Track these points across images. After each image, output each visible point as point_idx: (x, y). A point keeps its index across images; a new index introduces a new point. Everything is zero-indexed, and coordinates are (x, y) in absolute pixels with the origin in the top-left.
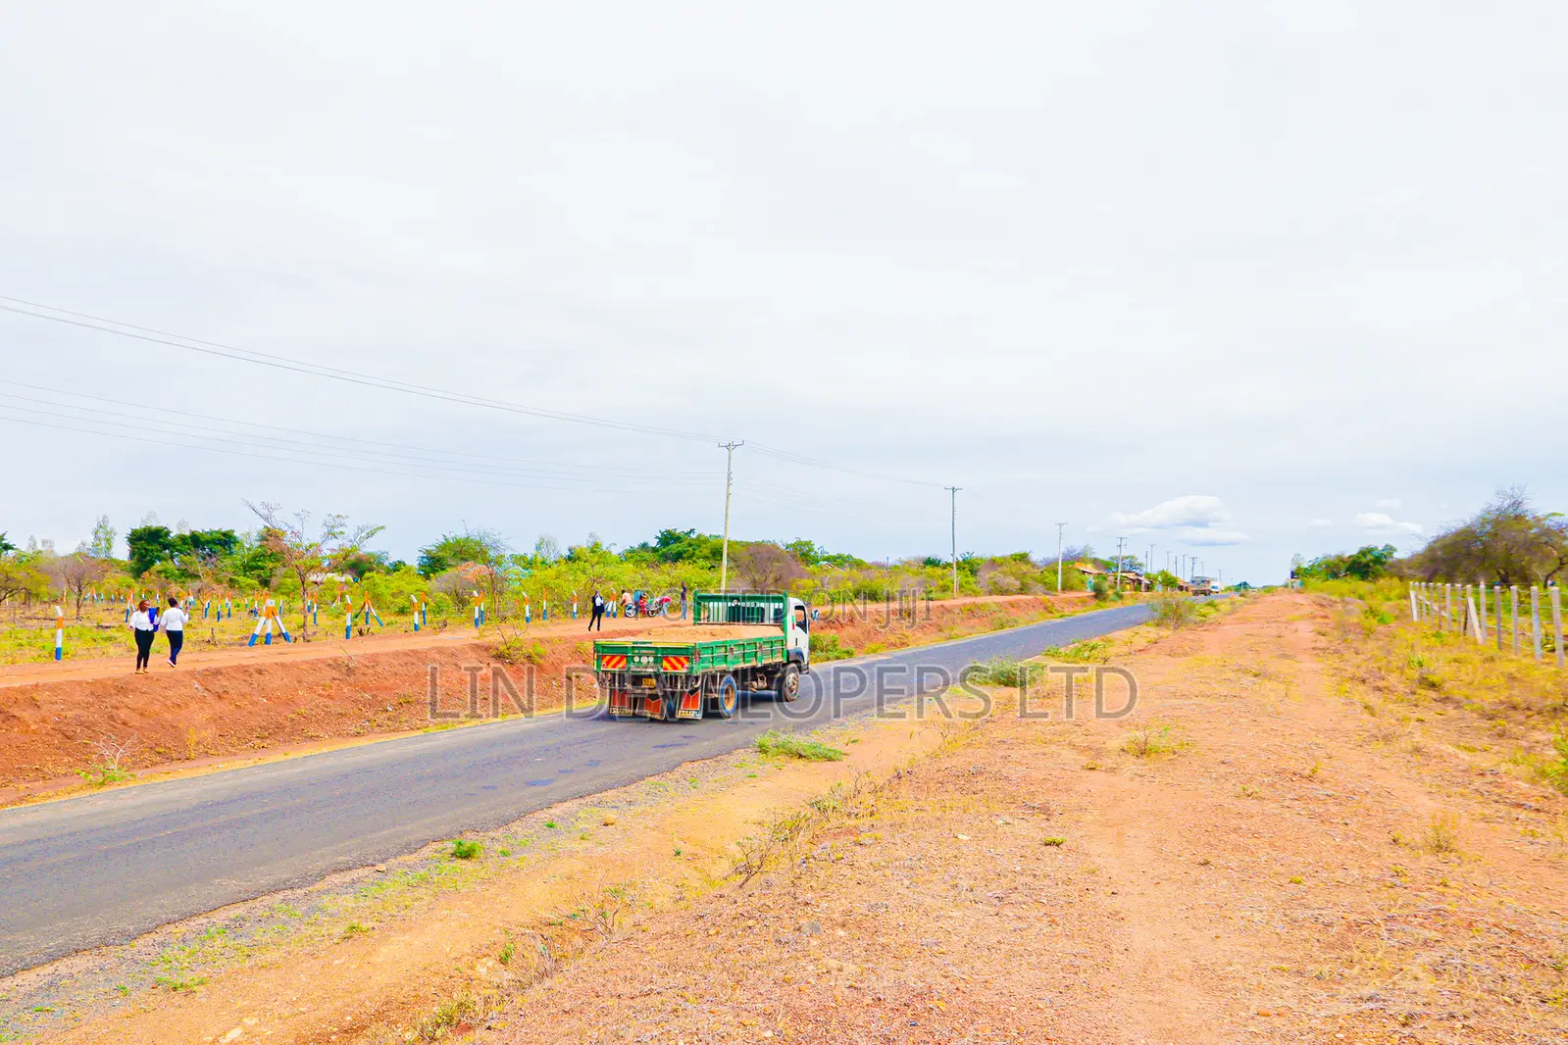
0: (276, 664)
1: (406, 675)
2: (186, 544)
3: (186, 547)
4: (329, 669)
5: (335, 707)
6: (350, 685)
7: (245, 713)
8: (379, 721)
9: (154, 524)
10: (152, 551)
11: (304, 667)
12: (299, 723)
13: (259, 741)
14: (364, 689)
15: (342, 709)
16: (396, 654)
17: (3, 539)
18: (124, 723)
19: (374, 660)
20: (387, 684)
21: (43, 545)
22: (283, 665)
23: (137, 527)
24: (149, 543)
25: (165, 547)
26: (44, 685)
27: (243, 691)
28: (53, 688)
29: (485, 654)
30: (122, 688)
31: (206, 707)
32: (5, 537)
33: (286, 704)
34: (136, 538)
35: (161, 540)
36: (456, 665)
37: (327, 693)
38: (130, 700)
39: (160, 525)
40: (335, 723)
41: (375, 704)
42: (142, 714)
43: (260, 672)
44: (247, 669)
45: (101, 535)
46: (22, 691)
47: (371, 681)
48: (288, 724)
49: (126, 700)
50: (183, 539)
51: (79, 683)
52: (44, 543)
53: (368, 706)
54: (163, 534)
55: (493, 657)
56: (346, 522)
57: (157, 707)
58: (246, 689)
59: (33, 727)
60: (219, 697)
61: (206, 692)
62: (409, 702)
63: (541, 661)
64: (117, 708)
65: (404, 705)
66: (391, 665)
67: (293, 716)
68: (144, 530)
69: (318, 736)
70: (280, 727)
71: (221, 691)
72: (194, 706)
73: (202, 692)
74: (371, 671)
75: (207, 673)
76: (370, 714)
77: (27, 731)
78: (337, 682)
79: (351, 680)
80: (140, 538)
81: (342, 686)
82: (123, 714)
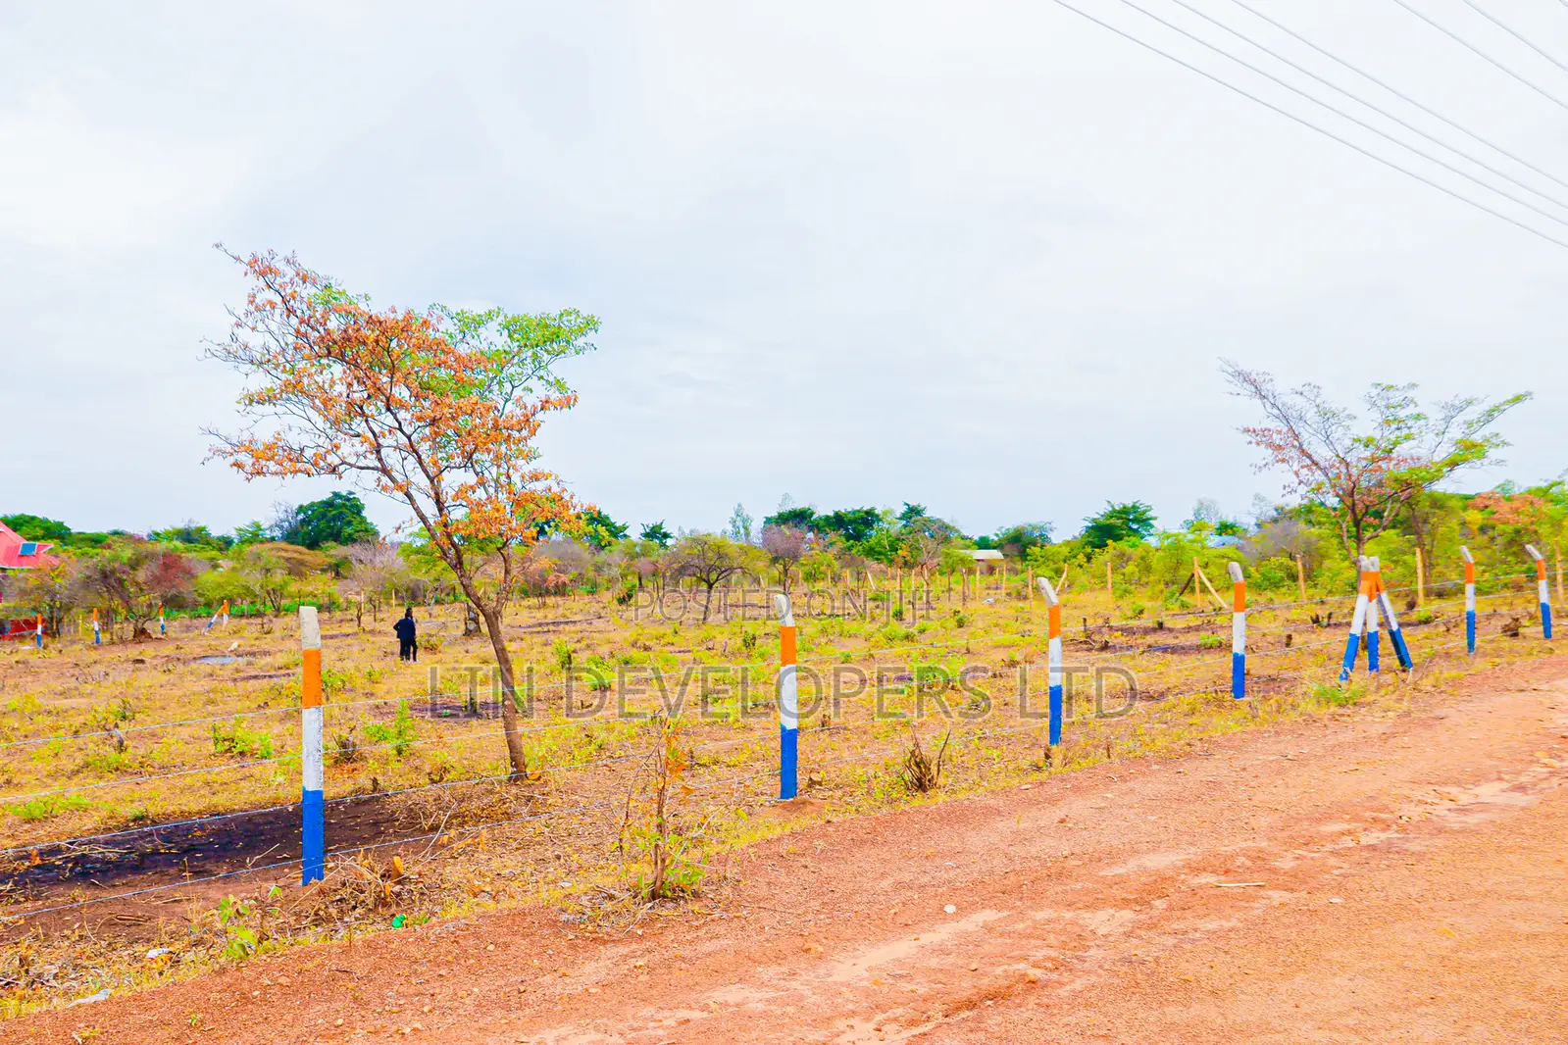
2: (830, 524)
17: (661, 529)
32: (663, 526)
45: (739, 523)
50: (827, 519)
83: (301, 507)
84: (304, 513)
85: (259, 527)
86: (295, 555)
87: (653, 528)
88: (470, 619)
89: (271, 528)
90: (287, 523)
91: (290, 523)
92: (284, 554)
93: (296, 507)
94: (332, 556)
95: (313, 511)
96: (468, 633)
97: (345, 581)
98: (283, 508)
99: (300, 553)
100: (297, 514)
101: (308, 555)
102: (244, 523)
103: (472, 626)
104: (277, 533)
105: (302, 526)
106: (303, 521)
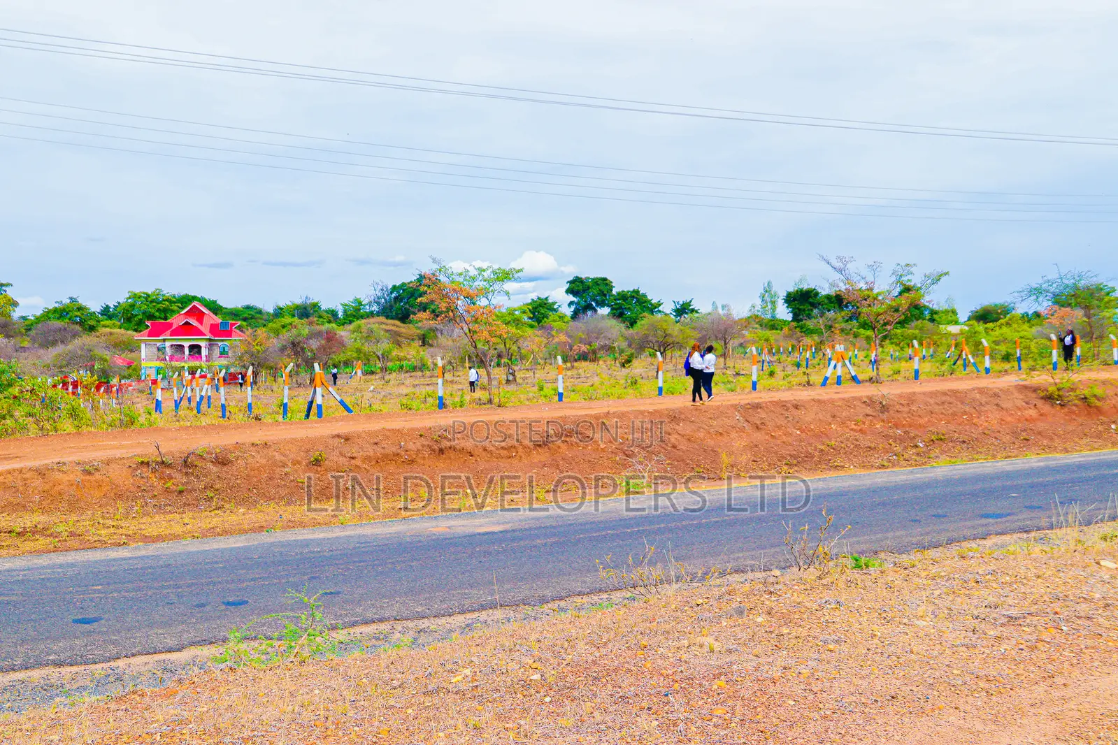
0: (813, 400)
1: (942, 413)
2: (832, 303)
3: (832, 305)
4: (864, 406)
5: (865, 441)
6: (883, 421)
7: (779, 442)
8: (906, 456)
9: (805, 287)
10: (804, 310)
11: (840, 404)
12: (827, 454)
13: (786, 467)
14: (897, 426)
15: (871, 442)
16: (933, 394)
17: (690, 306)
18: (674, 447)
19: (911, 399)
20: (922, 421)
21: (723, 310)
22: (819, 401)
23: (791, 290)
24: (801, 304)
25: (814, 305)
26: (614, 413)
27: (779, 423)
28: (622, 416)
29: (1034, 395)
30: (675, 417)
31: (744, 435)
32: (692, 303)
33: (818, 436)
34: (792, 299)
35: (811, 300)
36: (997, 405)
37: (859, 428)
38: (681, 427)
39: (810, 287)
40: (861, 453)
41: (907, 440)
42: (689, 439)
43: (796, 407)
44: (784, 404)
45: (767, 298)
46: (597, 417)
47: (904, 418)
48: (817, 454)
49: (677, 427)
50: (828, 297)
51: (642, 413)
52: (723, 307)
53: (898, 442)
54: (812, 294)
55: (1042, 398)
56: (913, 269)
57: (702, 435)
58: (781, 422)
59: (602, 446)
60: (757, 427)
61: (747, 423)
62: (941, 439)
63: (1099, 404)
64: (669, 434)
65: (936, 442)
66: (926, 404)
67: (823, 447)
68: (797, 291)
69: (843, 467)
70: (809, 456)
71: (758, 422)
72: (734, 435)
73: (742, 423)
74: (906, 409)
75: (748, 406)
76: (899, 449)
77: (597, 449)
78: (871, 418)
79: (885, 416)
80: (795, 300)
81: (875, 421)
82: (673, 439)
83: (394, 287)
84: (397, 292)
85: (360, 304)
86: (393, 328)
87: (683, 305)
88: (510, 374)
89: (370, 304)
90: (383, 300)
91: (385, 299)
92: (384, 326)
93: (390, 287)
94: (419, 328)
95: (403, 290)
96: (508, 381)
97: (432, 349)
98: (380, 287)
99: (397, 326)
100: (391, 293)
101: (403, 328)
102: (348, 299)
103: (511, 378)
104: (375, 308)
105: (395, 303)
106: (396, 298)
